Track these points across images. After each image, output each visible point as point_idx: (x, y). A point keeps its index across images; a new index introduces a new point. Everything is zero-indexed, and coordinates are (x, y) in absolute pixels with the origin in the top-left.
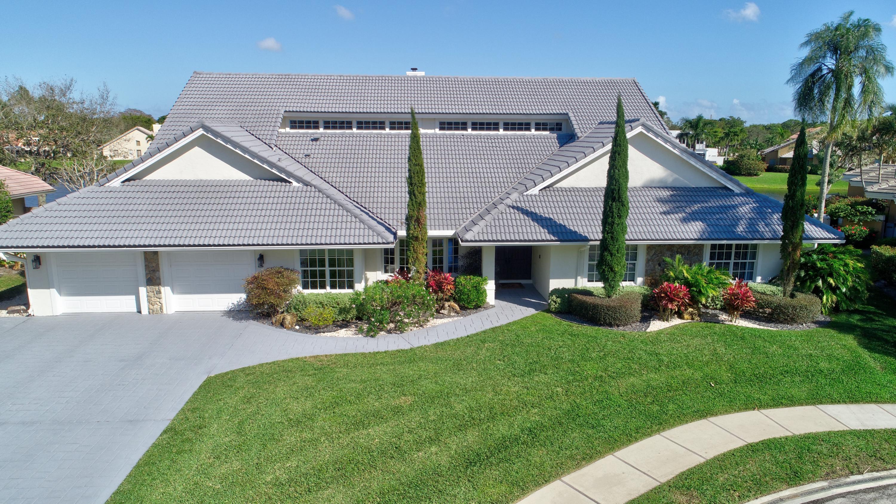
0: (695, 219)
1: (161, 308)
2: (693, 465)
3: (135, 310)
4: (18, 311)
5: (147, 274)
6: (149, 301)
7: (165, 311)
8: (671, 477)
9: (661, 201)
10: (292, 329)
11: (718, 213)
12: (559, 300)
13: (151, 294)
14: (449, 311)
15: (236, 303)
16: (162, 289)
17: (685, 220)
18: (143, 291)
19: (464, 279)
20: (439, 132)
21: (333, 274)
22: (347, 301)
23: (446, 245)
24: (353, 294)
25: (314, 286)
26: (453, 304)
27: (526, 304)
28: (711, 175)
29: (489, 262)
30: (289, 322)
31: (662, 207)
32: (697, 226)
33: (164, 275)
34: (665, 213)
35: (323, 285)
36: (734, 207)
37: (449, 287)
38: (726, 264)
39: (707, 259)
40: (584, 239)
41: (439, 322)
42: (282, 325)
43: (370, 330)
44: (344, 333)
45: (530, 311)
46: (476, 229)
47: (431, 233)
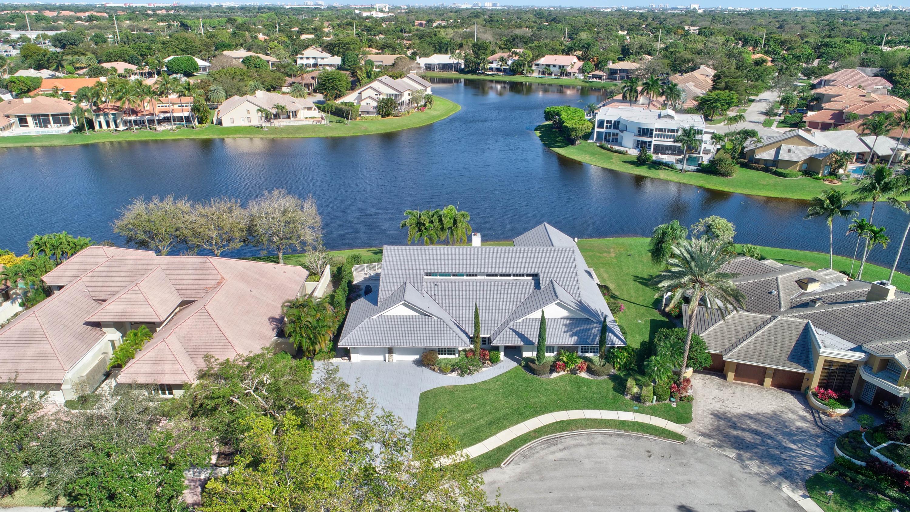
1: (392, 360)
2: (540, 426)
3: (383, 359)
4: (347, 359)
6: (388, 358)
7: (394, 361)
9: (565, 325)
10: (437, 372)
11: (584, 332)
13: (389, 356)
14: (487, 364)
15: (416, 358)
16: (393, 354)
17: (571, 336)
18: (387, 355)
19: (492, 353)
20: (486, 277)
21: (448, 351)
22: (454, 363)
23: (487, 340)
24: (456, 359)
25: (442, 354)
26: (489, 362)
27: (514, 360)
28: (585, 316)
29: (502, 349)
30: (436, 369)
31: (564, 329)
32: (575, 338)
33: (394, 351)
34: (565, 332)
35: (445, 354)
36: (591, 329)
37: (488, 357)
38: (588, 349)
39: (580, 349)
40: (534, 344)
41: (484, 369)
42: (434, 370)
43: (462, 374)
44: (454, 375)
45: (515, 364)
46: (497, 339)
47: (481, 336)
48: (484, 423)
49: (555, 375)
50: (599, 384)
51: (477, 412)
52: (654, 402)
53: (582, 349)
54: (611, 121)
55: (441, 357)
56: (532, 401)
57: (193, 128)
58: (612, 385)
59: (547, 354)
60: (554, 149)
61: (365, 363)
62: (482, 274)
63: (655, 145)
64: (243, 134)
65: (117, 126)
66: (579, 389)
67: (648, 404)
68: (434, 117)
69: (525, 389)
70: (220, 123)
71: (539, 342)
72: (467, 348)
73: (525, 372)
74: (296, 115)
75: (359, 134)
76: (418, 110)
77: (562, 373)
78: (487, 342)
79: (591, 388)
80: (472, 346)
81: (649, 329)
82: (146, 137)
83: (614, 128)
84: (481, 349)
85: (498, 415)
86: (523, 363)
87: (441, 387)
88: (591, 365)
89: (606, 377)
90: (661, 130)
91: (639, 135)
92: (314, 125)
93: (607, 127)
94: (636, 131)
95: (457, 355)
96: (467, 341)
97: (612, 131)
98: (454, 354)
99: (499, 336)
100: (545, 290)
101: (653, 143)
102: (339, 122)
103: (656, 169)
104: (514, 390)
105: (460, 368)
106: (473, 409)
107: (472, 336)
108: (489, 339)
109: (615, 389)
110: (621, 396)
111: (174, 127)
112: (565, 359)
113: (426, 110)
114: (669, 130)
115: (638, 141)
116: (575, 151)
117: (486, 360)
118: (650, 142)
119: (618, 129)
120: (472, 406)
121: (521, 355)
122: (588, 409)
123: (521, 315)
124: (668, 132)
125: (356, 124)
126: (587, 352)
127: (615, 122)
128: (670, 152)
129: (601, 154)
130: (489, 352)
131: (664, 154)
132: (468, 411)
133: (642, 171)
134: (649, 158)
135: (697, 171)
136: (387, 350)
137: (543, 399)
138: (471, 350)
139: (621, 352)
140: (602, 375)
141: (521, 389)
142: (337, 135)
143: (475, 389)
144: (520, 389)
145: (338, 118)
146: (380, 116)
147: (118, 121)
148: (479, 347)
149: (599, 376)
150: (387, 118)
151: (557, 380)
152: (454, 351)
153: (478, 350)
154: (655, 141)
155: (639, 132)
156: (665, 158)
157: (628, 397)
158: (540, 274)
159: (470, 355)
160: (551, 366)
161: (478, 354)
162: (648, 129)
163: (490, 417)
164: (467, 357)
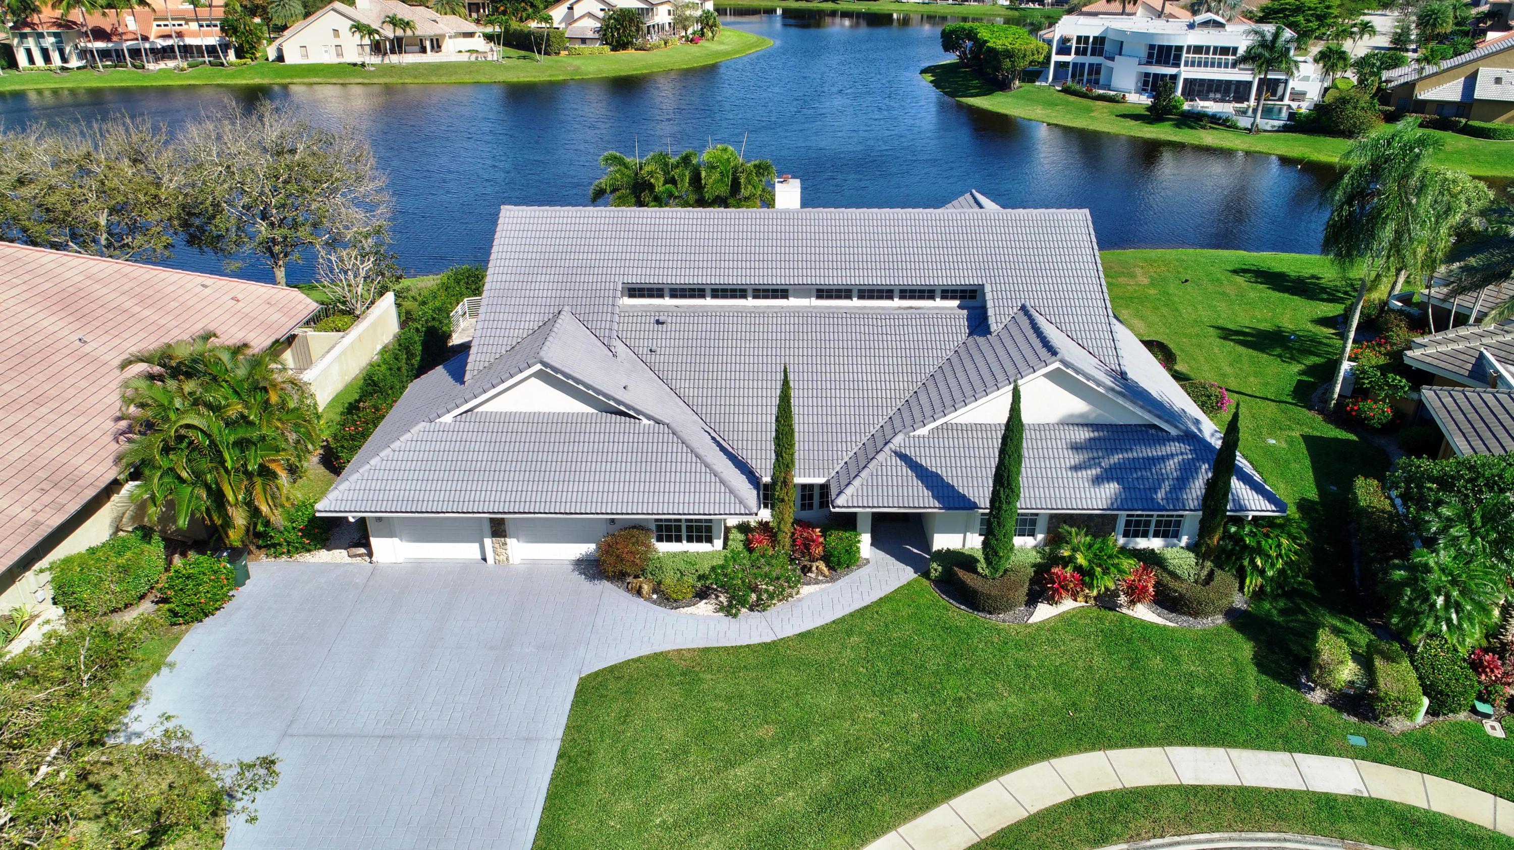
0: (1109, 479)
1: (507, 559)
2: (1016, 820)
3: (479, 557)
4: (360, 555)
5: (492, 527)
6: (494, 552)
7: (511, 562)
8: (990, 834)
9: (1076, 447)
10: (649, 599)
11: (1140, 469)
12: (940, 568)
13: (497, 545)
14: (817, 575)
15: (584, 553)
16: (508, 540)
17: (1097, 481)
18: (488, 542)
19: (835, 538)
20: (815, 302)
21: (689, 529)
22: (705, 568)
23: (816, 493)
24: (712, 555)
25: (669, 539)
26: (822, 565)
27: (905, 558)
28: (1142, 416)
29: (864, 524)
30: (646, 588)
31: (1075, 458)
32: (1111, 489)
33: (509, 528)
34: (1076, 468)
35: (679, 539)
36: (1164, 459)
37: (818, 551)
38: (1147, 523)
39: (1121, 525)
40: (973, 506)
41: (805, 590)
42: (639, 592)
43: (730, 606)
44: (705, 608)
45: (908, 574)
46: (849, 491)
47: (798, 480)
48: (800, 805)
49: (1044, 612)
50: (1203, 642)
51: (773, 760)
52: (1420, 718)
53: (1128, 524)
54: (1087, 38)
55: (664, 547)
56: (976, 712)
57: (222, 65)
58: (1246, 649)
59: (1018, 541)
60: (964, 100)
61: (418, 566)
62: (803, 291)
63: (1186, 80)
64: (325, 77)
65: (64, 59)
66: (1134, 663)
67: (1398, 724)
68: (718, 53)
69: (948, 665)
70: (280, 58)
71: (995, 498)
72: (753, 521)
73: (944, 600)
74: (439, 47)
75: (561, 78)
76: (687, 40)
77: (1068, 604)
78: (816, 501)
79: (1176, 660)
80: (765, 515)
81: (1308, 462)
82: (122, 80)
83: (1093, 54)
84: (797, 522)
85: (853, 769)
86: (936, 569)
87: (656, 656)
88: (1166, 578)
89: (1220, 620)
90: (1198, 49)
91: (1149, 63)
92: (472, 63)
93: (1077, 52)
94: (1144, 53)
95: (718, 544)
96: (750, 495)
97: (1088, 59)
98: (709, 540)
99: (857, 482)
100: (1005, 335)
101: (1183, 76)
102: (524, 58)
103: (1192, 128)
104: (909, 669)
105: (725, 588)
106: (761, 746)
107: (767, 479)
108: (824, 489)
109: (1262, 664)
110: (1289, 691)
111: (185, 65)
112: (1081, 560)
113: (702, 43)
114: (1215, 48)
115: (1147, 75)
116: (1010, 100)
117: (813, 560)
118: (1174, 77)
119: (1101, 54)
120: (761, 733)
121: (926, 544)
122: (1184, 743)
123: (928, 412)
124: (1215, 53)
125: (557, 61)
126: (1145, 535)
127: (1095, 38)
128: (1218, 96)
129: (1067, 104)
130: (824, 534)
131: (1207, 99)
132: (742, 754)
133: (1162, 132)
134: (1175, 107)
135: (1285, 129)
136: (487, 528)
137: (1015, 703)
138: (764, 526)
139: (1267, 536)
140: (1206, 615)
141: (935, 662)
142: (515, 80)
143: (773, 664)
144: (932, 666)
145: (523, 53)
146: (607, 48)
147: (67, 50)
148: (789, 518)
149: (1195, 614)
150: (622, 53)
151: (1053, 630)
152: (709, 529)
153: (787, 528)
154: (1186, 73)
155: (1150, 55)
156: (1210, 106)
157: (1318, 696)
158: (988, 288)
159: (762, 544)
160: (1032, 581)
161: (785, 540)
162: (1169, 48)
163: (825, 781)
164: (751, 550)
